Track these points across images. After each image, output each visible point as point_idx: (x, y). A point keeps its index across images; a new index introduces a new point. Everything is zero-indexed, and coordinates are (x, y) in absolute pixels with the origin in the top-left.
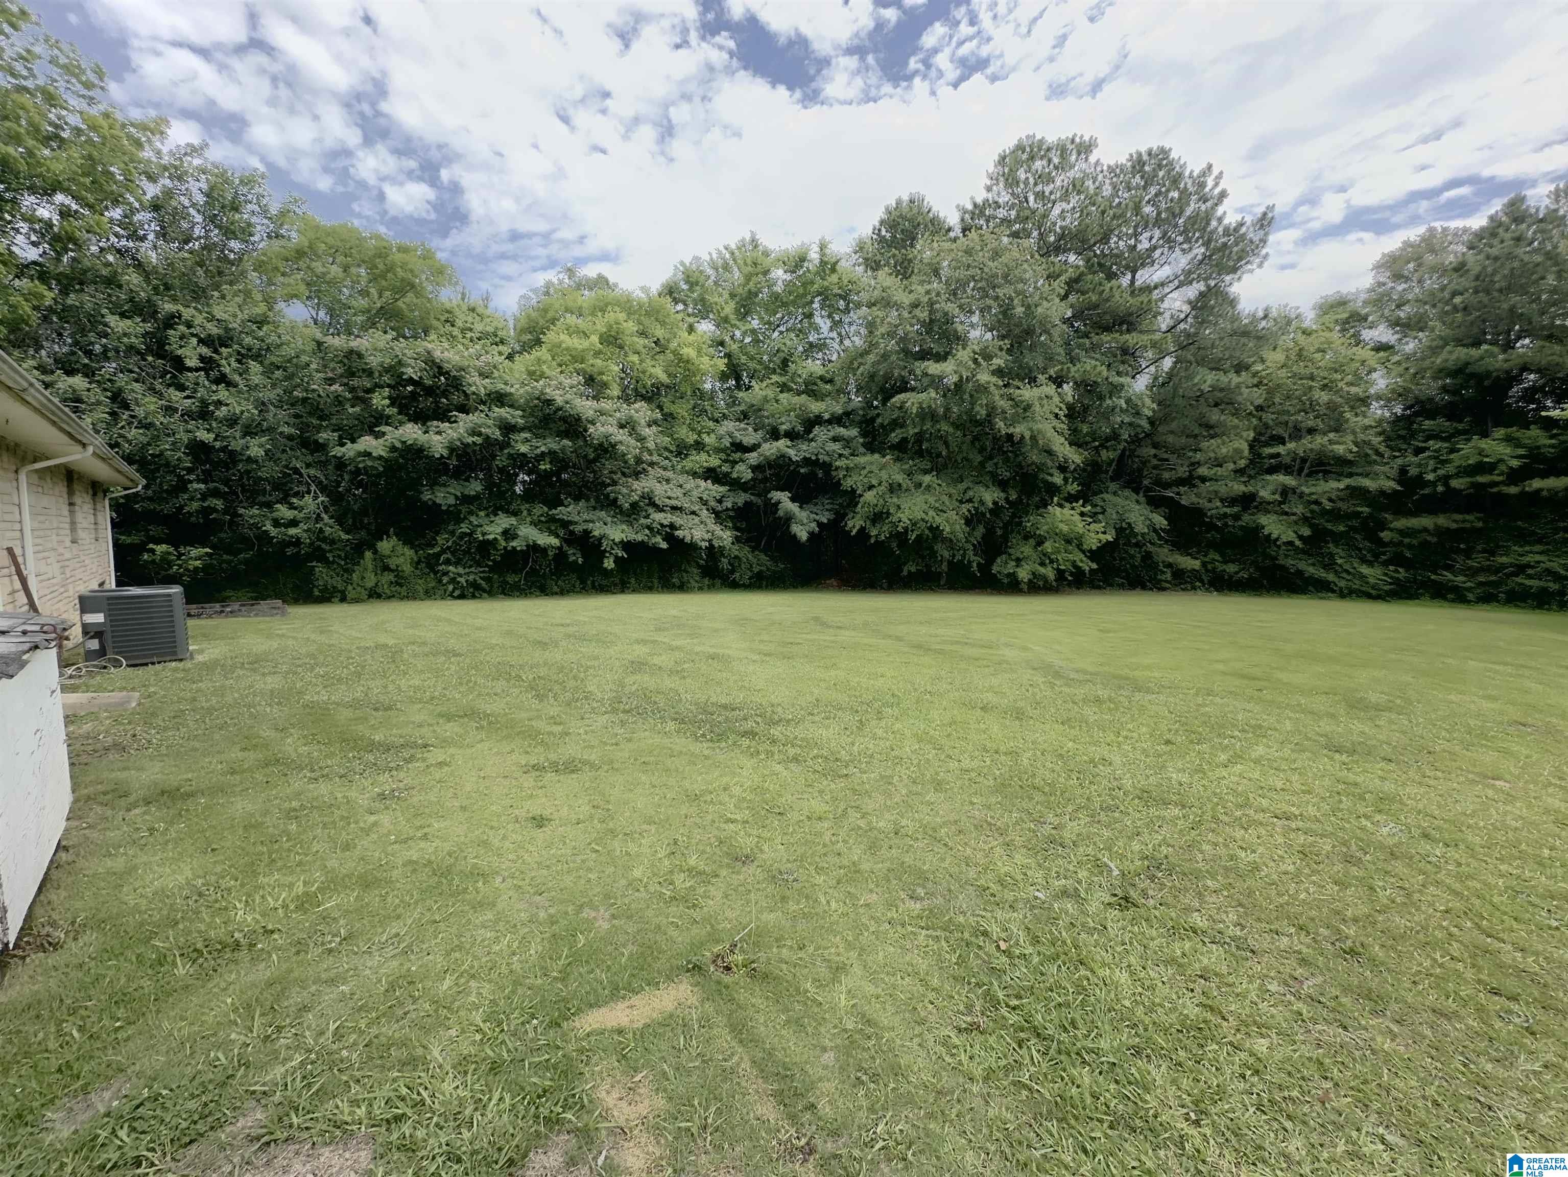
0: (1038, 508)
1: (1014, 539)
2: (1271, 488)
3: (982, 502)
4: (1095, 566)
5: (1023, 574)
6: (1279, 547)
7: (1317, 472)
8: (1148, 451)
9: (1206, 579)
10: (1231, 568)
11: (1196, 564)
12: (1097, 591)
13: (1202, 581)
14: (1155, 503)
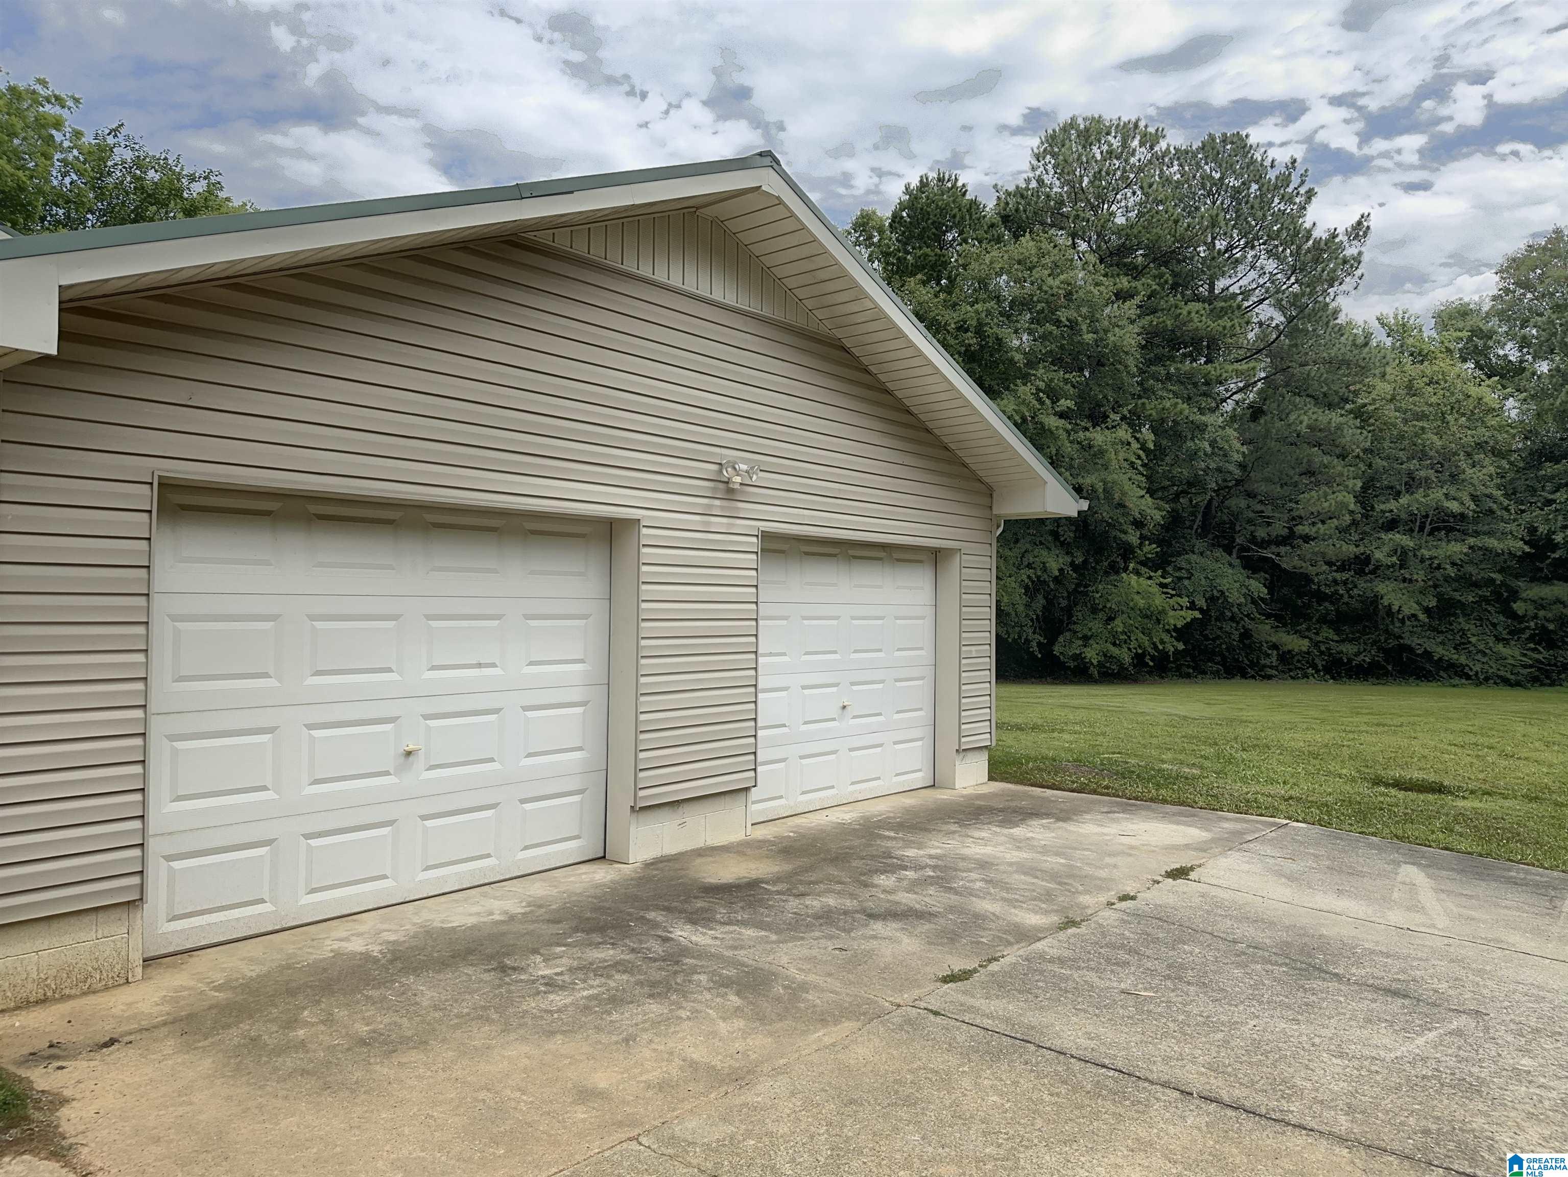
0: (1107, 573)
1: (1079, 613)
2: (1386, 549)
3: (1045, 569)
4: (1181, 646)
5: (1092, 654)
6: (1402, 621)
7: (1438, 529)
8: (1238, 503)
9: (1320, 664)
10: (1349, 649)
11: (1303, 644)
12: (1188, 681)
13: (1314, 666)
14: (1252, 565)
